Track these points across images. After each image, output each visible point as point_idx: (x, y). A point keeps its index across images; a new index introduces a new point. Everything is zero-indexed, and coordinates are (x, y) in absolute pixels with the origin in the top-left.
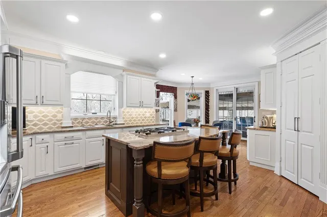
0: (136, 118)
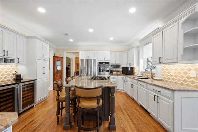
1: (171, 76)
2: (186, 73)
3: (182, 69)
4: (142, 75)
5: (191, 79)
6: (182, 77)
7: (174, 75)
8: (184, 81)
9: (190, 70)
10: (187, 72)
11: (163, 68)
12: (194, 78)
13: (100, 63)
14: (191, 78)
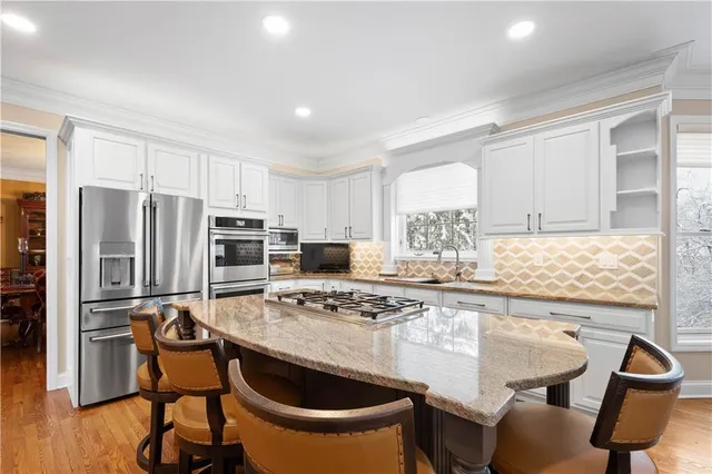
0: (547, 268)
1: (533, 268)
2: (583, 259)
3: (571, 250)
4: (398, 269)
5: (601, 274)
6: (572, 269)
7: (544, 265)
8: (580, 279)
9: (597, 250)
10: (590, 256)
11: (499, 247)
12: (611, 270)
13: (222, 222)
14: (602, 270)
